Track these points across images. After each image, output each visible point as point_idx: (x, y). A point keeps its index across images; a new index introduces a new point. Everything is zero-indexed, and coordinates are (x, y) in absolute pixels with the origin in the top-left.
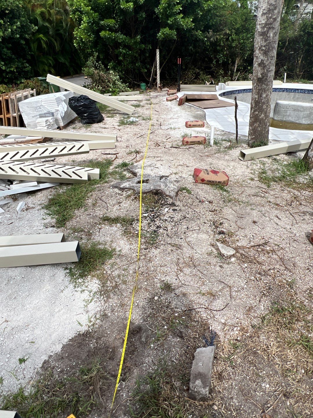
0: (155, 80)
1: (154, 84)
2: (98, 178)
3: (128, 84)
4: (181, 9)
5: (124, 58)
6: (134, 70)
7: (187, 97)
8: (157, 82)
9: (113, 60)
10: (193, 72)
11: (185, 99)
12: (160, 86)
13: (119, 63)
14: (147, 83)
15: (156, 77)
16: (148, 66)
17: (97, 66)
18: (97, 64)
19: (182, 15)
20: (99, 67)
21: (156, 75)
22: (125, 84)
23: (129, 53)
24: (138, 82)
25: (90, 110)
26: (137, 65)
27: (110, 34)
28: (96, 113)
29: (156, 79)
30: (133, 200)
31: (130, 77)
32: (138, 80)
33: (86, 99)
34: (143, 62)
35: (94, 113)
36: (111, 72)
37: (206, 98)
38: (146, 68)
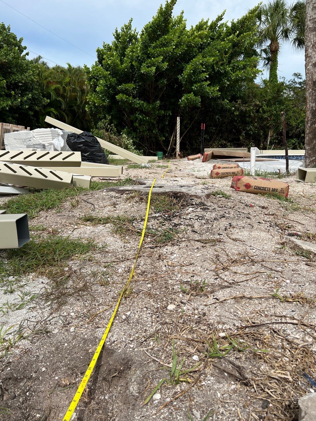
0: (174, 149)
1: (173, 154)
3: (142, 151)
4: (208, 76)
5: (140, 125)
6: (150, 137)
7: (213, 153)
8: (176, 153)
9: (127, 126)
10: (218, 143)
11: (211, 155)
12: (179, 153)
13: (135, 129)
14: (165, 152)
15: (175, 147)
16: (167, 135)
17: (109, 129)
18: (109, 126)
19: (208, 82)
20: (111, 129)
21: (175, 145)
22: (139, 150)
23: (146, 118)
24: (154, 151)
26: (154, 132)
27: (127, 98)
29: (175, 149)
30: (137, 202)
31: (145, 146)
32: (154, 148)
34: (162, 131)
36: (124, 135)
38: (164, 136)
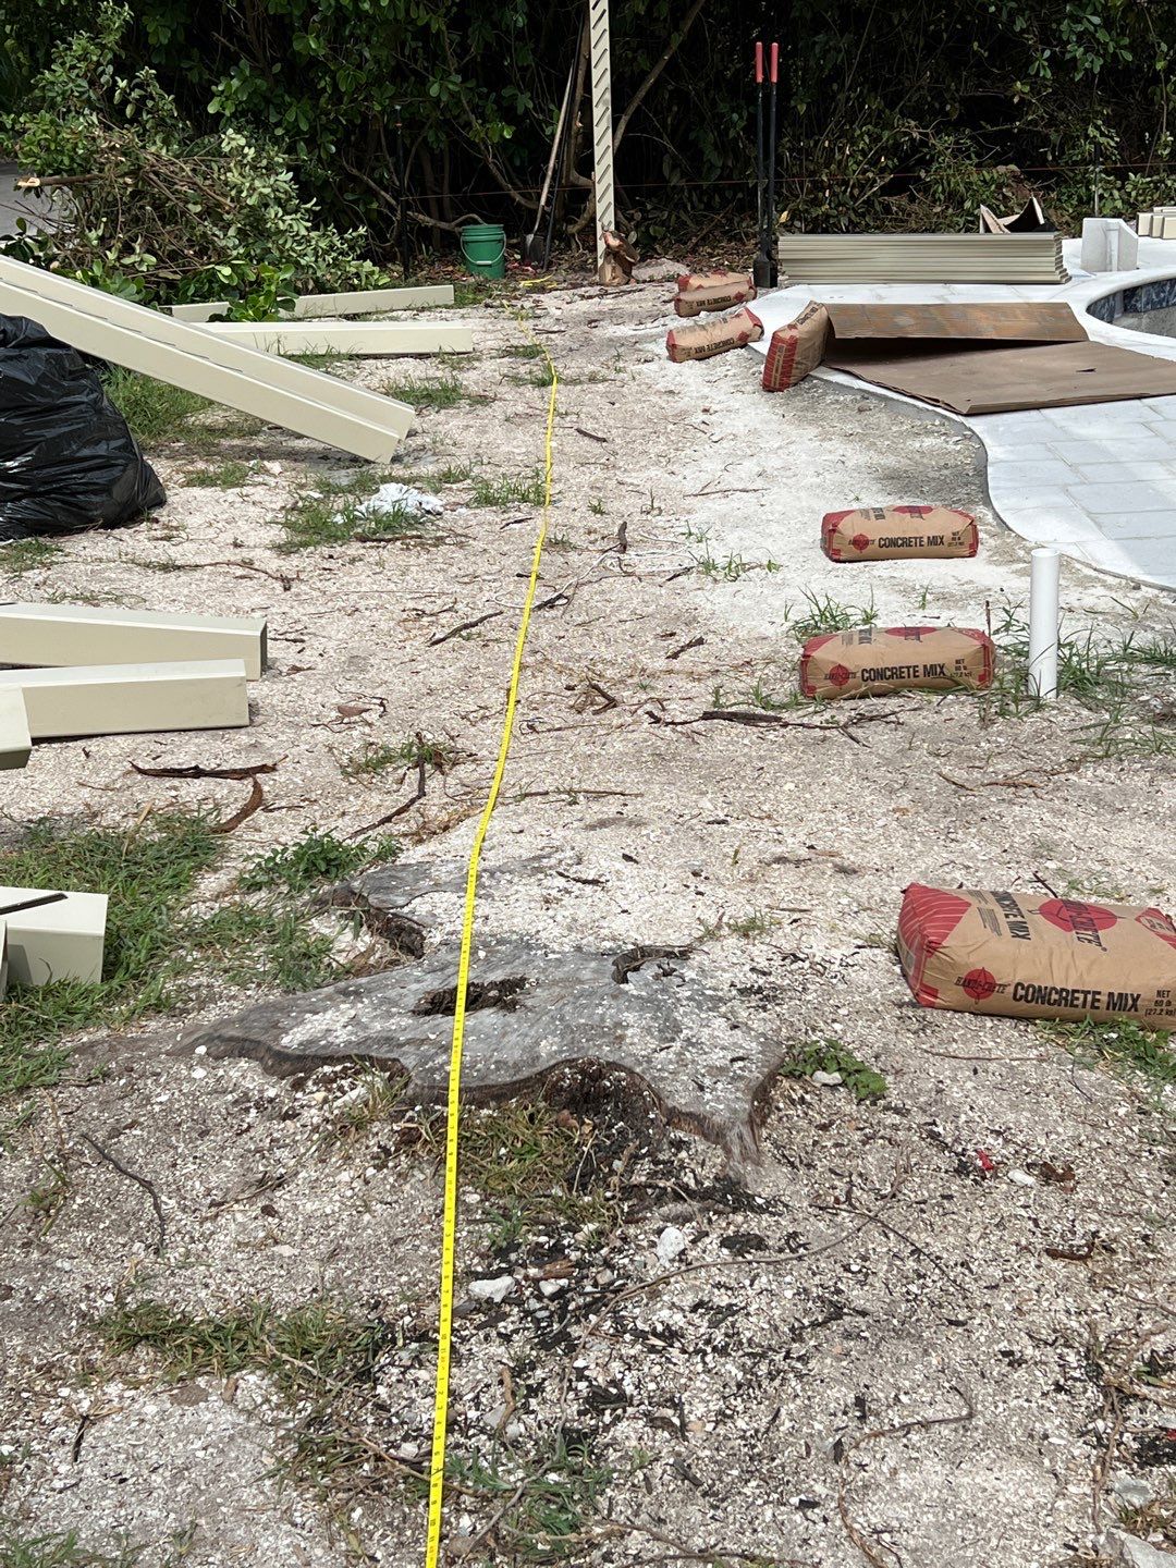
0: (578, 199)
1: (573, 229)
2: (90, 971)
3: (362, 230)
5: (336, 42)
6: (414, 124)
7: (829, 325)
8: (593, 219)
9: (252, 57)
10: (875, 139)
11: (818, 341)
12: (614, 242)
13: (299, 77)
14: (514, 221)
15: (583, 180)
16: (525, 102)
17: (125, 102)
18: (122, 84)
20: (140, 104)
21: (586, 165)
22: (341, 231)
24: (442, 218)
25: (47, 425)
26: (434, 90)
28: (102, 449)
29: (585, 195)
30: (383, 1157)
31: (380, 182)
32: (440, 202)
33: (19, 346)
34: (488, 73)
35: (86, 452)
36: (232, 139)
37: (990, 334)
38: (508, 114)
